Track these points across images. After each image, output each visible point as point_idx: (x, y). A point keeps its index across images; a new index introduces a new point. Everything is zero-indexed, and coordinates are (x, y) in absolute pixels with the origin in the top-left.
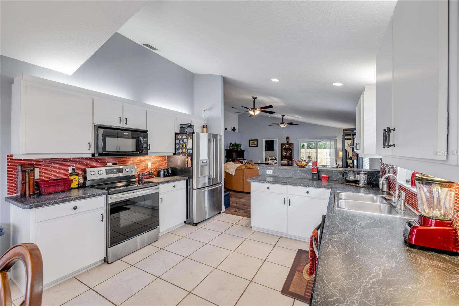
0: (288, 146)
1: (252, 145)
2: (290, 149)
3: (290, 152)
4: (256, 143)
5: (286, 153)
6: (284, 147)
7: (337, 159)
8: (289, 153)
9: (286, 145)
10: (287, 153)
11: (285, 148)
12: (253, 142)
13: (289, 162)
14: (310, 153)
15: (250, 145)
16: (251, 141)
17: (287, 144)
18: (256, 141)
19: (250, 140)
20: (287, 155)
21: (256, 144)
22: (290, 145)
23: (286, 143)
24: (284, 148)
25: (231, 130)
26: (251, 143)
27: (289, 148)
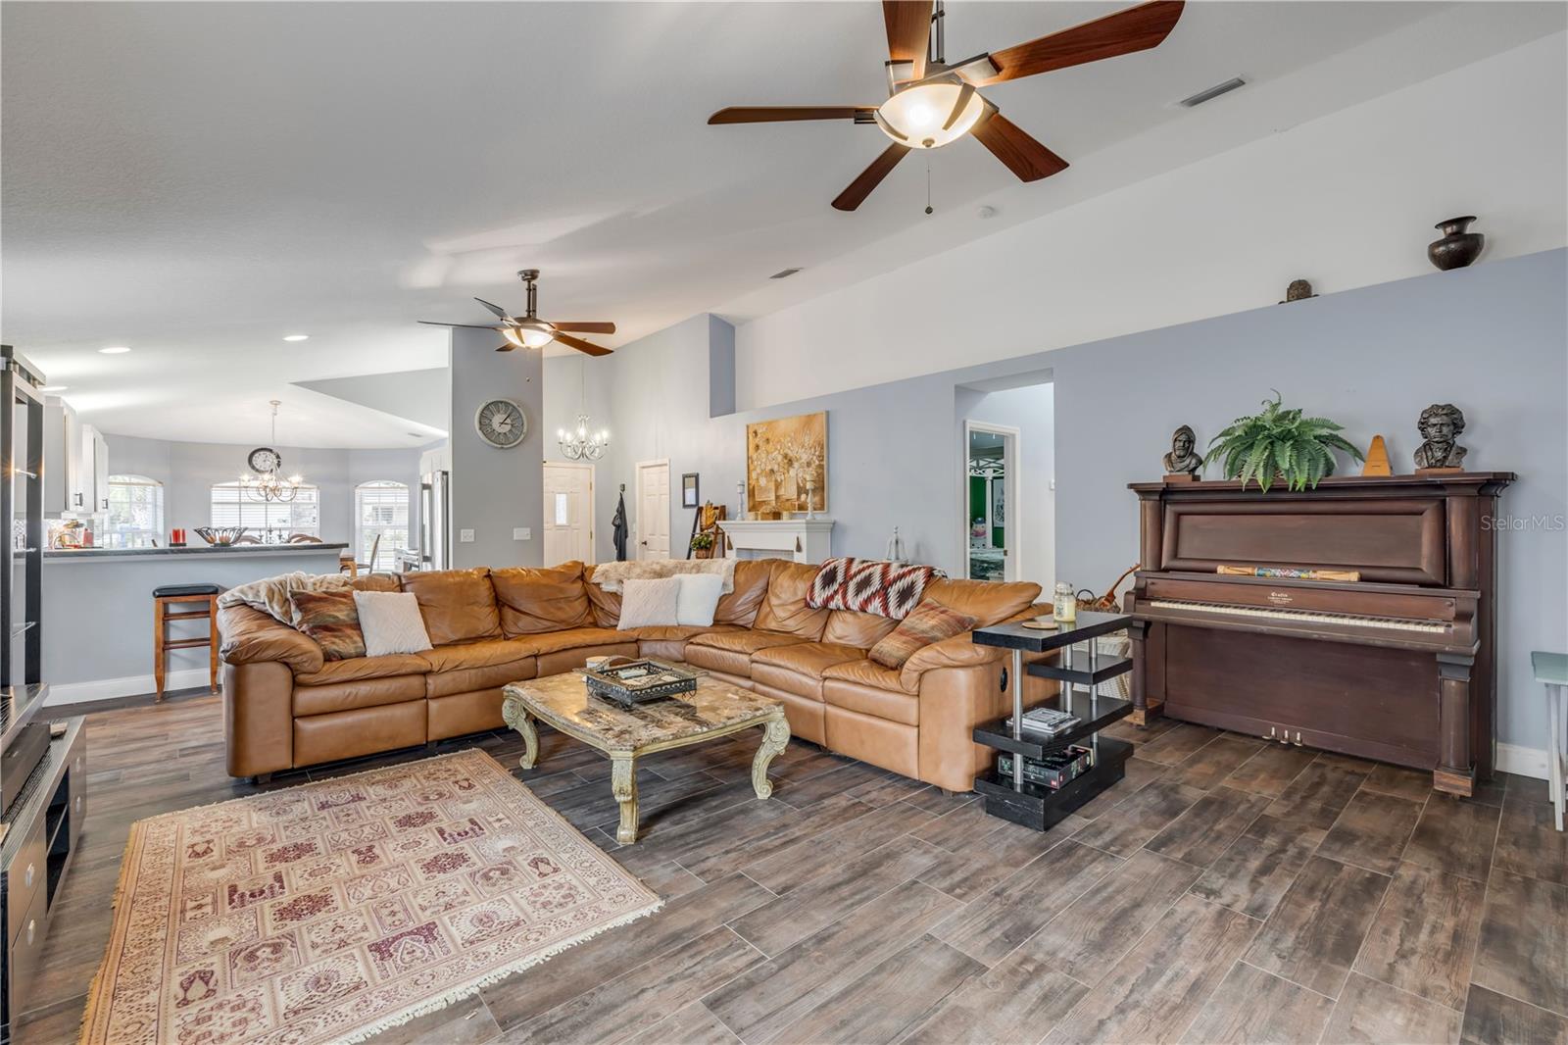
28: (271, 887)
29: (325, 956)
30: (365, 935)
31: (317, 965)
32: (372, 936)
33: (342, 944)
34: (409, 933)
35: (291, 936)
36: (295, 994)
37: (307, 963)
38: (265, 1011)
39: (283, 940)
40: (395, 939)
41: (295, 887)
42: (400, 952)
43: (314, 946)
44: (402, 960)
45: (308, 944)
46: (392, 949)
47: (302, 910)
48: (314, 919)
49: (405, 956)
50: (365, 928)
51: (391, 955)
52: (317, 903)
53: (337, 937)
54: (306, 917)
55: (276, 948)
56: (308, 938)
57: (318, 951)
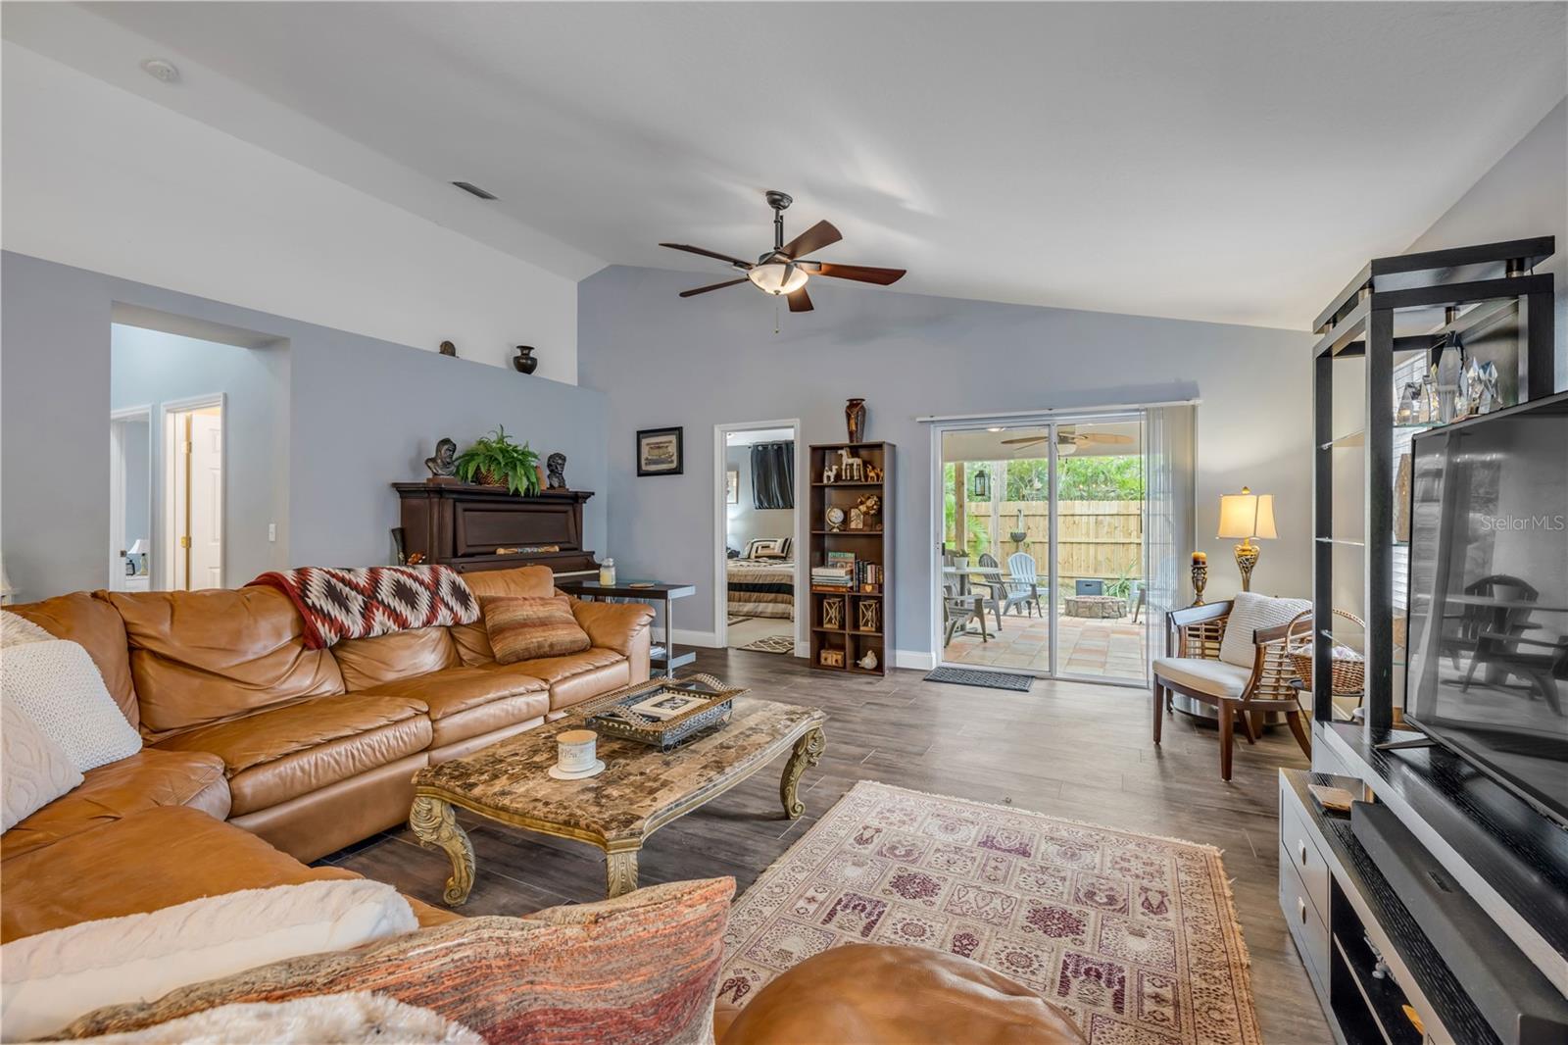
0: (856, 461)
1: (650, 462)
2: (870, 482)
3: (870, 503)
4: (673, 449)
5: (846, 514)
6: (830, 474)
7: (1202, 554)
8: (863, 508)
9: (847, 460)
10: (854, 512)
11: (838, 477)
12: (658, 446)
13: (865, 572)
14: (1021, 518)
15: (643, 462)
16: (644, 442)
17: (854, 451)
18: (673, 438)
19: (641, 434)
20: (853, 525)
21: (675, 458)
22: (869, 452)
23: (846, 441)
24: (832, 475)
25: (507, 362)
26: (645, 454)
27: (866, 477)
28: (1076, 972)
29: (1061, 869)
30: (1025, 866)
31: (1070, 867)
32: (1022, 862)
33: (1044, 870)
34: (999, 849)
35: (1077, 900)
36: (1087, 857)
37: (1073, 871)
38: (1109, 858)
39: (1084, 899)
40: (1009, 851)
41: (1053, 955)
42: (1015, 844)
43: (1064, 879)
44: (1017, 837)
45: (1067, 883)
46: (1018, 846)
47: (1058, 919)
48: (1054, 903)
49: (1013, 838)
50: (1023, 870)
51: (1021, 844)
52: (1044, 919)
53: (1045, 877)
54: (1058, 909)
55: (1091, 895)
56: (1065, 888)
57: (1063, 874)
